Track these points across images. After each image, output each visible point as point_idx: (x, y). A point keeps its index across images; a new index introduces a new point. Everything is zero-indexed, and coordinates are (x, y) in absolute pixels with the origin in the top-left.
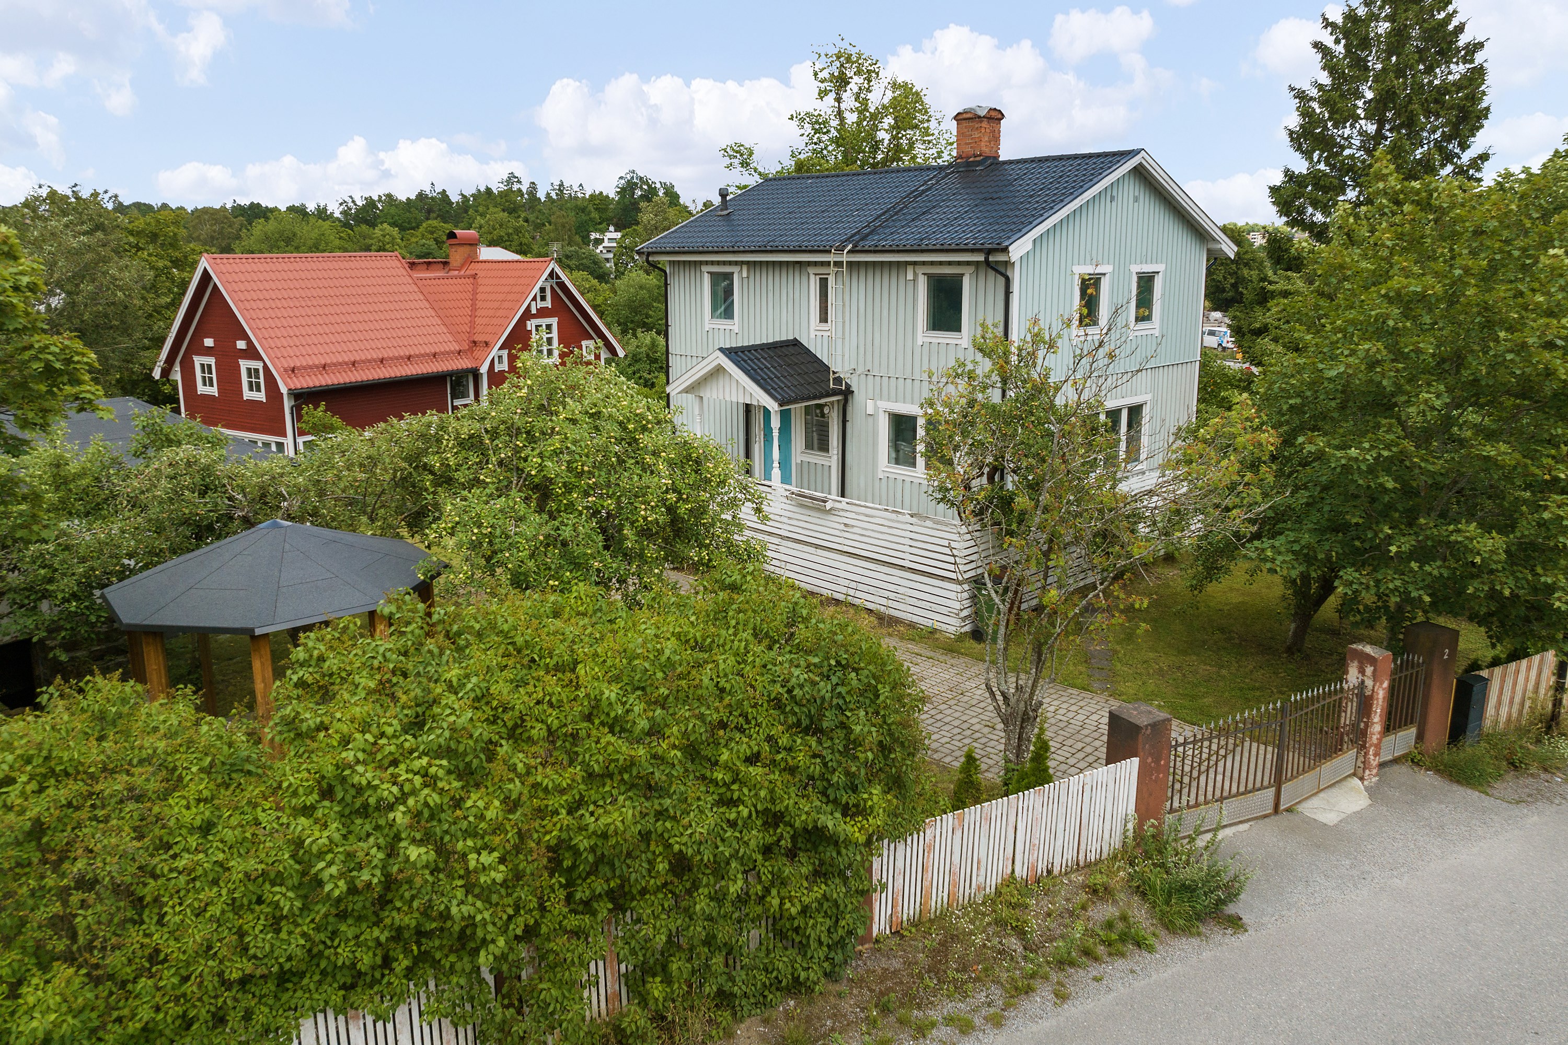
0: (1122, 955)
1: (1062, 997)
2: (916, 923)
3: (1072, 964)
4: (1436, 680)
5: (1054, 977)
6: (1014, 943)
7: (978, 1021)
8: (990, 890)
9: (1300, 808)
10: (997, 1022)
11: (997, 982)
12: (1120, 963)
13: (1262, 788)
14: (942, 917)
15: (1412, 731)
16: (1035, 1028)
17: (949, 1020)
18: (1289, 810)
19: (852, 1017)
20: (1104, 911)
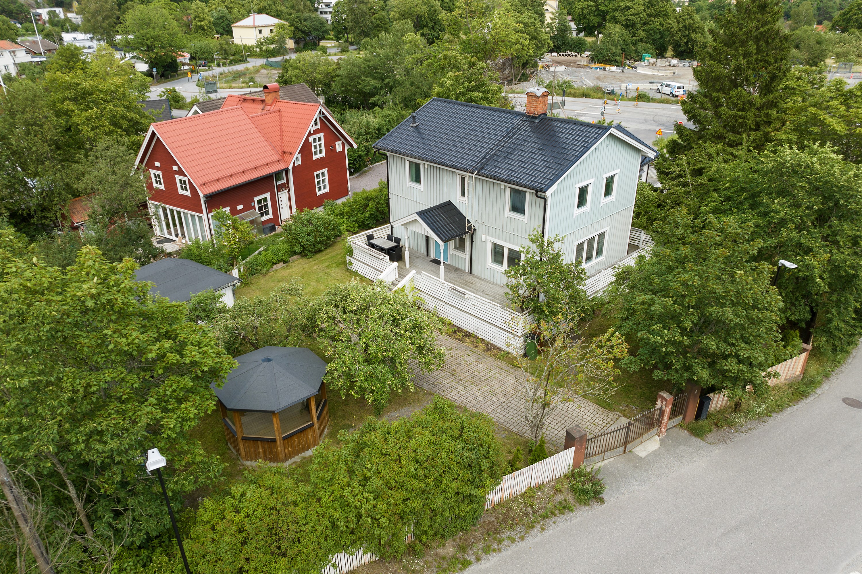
0: (563, 513)
1: (543, 529)
2: (499, 504)
3: (547, 517)
4: (691, 401)
5: (541, 522)
6: (529, 510)
7: (517, 538)
8: (523, 491)
9: (633, 450)
10: (522, 538)
11: (523, 524)
12: (562, 517)
13: (620, 447)
14: (507, 502)
15: (681, 417)
16: (534, 540)
17: (508, 538)
18: (630, 451)
19: (479, 538)
20: (560, 498)
